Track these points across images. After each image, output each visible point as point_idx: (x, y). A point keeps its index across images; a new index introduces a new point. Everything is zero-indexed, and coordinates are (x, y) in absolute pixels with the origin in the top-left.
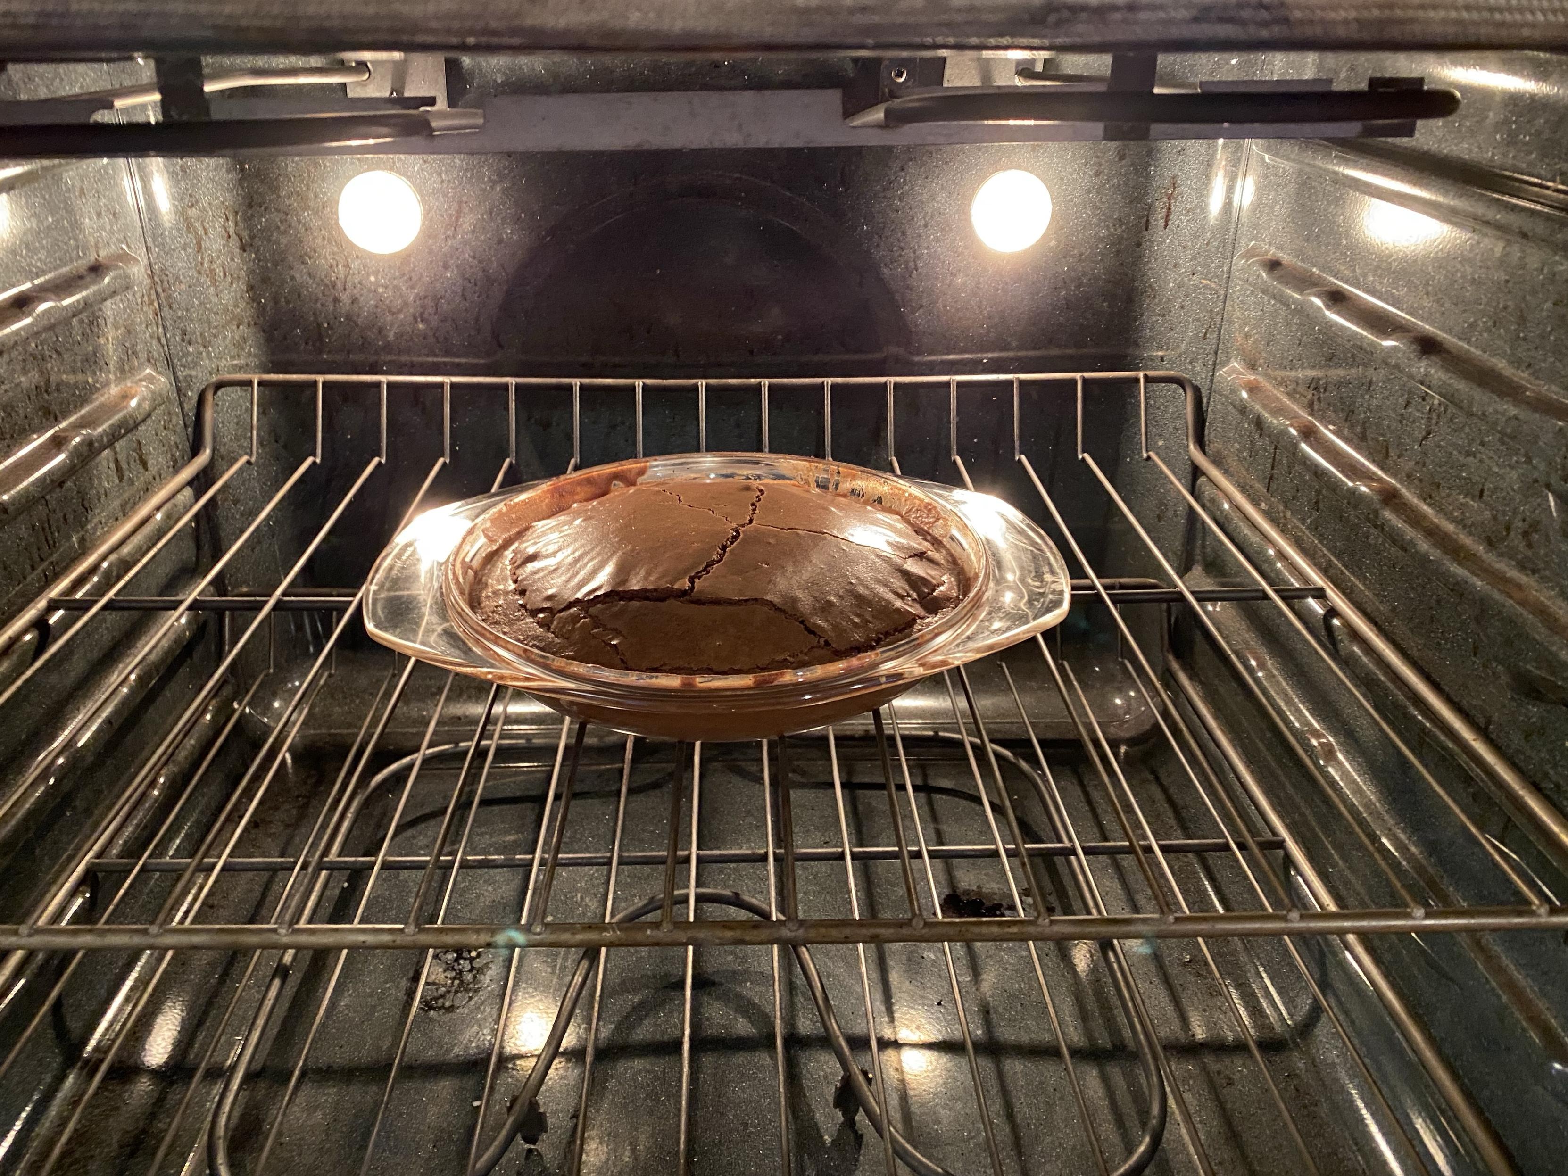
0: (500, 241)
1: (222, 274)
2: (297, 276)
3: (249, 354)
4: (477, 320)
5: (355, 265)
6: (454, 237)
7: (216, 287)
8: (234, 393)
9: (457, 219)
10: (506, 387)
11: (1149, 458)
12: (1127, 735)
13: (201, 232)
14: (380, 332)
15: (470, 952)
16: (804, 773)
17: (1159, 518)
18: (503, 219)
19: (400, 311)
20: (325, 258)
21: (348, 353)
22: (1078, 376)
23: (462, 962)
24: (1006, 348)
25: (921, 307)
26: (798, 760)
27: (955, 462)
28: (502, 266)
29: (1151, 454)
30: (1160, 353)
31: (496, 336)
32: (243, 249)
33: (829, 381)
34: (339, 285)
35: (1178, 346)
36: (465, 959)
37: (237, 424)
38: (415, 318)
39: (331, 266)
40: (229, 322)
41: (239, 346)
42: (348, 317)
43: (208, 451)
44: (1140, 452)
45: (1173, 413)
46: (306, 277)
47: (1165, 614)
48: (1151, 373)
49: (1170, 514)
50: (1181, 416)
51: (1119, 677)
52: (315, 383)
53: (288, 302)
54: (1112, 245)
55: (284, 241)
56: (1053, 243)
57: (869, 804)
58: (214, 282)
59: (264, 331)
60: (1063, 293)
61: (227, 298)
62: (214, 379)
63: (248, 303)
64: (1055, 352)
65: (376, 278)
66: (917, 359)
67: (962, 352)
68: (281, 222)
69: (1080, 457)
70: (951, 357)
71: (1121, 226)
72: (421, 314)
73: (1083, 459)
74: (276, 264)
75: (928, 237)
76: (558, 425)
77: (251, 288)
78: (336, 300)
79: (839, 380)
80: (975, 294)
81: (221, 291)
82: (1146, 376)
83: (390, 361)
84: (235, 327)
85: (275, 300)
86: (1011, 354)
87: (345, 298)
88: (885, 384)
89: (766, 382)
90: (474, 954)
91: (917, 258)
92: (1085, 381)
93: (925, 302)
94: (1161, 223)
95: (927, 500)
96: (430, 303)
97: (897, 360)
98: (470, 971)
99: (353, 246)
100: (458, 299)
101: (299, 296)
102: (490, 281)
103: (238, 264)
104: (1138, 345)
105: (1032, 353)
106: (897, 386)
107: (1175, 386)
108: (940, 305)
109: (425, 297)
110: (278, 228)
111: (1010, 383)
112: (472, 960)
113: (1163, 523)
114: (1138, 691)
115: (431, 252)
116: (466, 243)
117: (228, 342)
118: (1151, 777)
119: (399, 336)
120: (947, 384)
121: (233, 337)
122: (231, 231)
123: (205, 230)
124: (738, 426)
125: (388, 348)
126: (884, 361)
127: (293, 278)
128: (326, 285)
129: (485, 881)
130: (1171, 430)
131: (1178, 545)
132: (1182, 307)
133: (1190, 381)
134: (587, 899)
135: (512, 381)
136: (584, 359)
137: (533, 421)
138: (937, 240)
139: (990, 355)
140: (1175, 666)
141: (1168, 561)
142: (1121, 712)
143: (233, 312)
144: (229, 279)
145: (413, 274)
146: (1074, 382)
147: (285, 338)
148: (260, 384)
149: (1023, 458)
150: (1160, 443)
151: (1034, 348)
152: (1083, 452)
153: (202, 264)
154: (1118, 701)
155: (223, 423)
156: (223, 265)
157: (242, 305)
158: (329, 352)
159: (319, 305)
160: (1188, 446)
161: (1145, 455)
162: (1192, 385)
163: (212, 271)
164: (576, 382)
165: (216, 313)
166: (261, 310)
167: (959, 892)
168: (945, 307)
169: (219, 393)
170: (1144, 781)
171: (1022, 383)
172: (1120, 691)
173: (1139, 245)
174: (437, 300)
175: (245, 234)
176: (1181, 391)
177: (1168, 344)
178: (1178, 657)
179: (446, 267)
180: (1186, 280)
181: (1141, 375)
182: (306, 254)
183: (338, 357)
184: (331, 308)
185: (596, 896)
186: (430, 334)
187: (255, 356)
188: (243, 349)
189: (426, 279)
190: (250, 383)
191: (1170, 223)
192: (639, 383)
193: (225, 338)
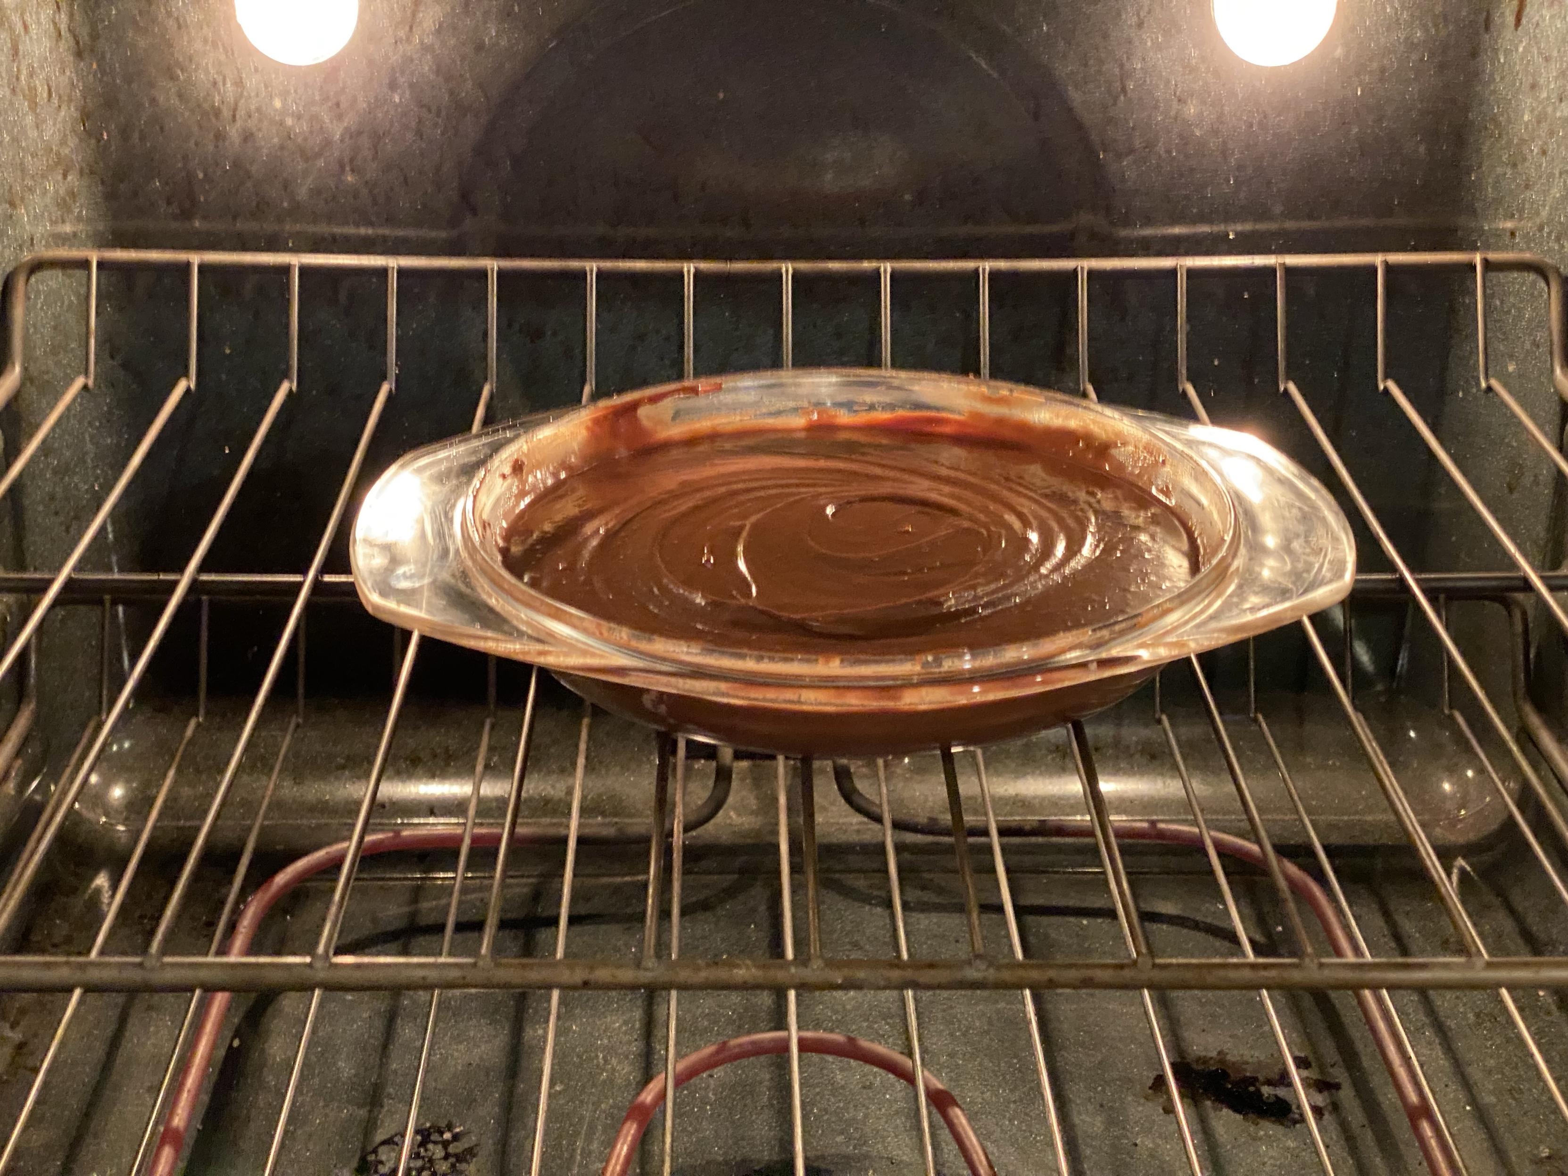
0: (480, 47)
1: (45, 95)
2: (161, 99)
3: (79, 219)
4: (438, 169)
5: (252, 82)
6: (408, 40)
7: (37, 115)
8: (51, 280)
9: (414, 15)
10: (482, 274)
11: (1489, 389)
12: (1461, 840)
13: (19, 28)
14: (285, 188)
15: (441, 1133)
16: (941, 891)
17: (1511, 490)
18: (486, 14)
19: (318, 155)
20: (207, 72)
21: (235, 218)
22: (1378, 259)
23: (430, 1146)
24: (1264, 215)
25: (1131, 151)
26: (929, 871)
27: (1185, 393)
28: (481, 86)
29: (1494, 383)
30: (1509, 225)
31: (465, 195)
32: (79, 54)
33: (986, 266)
34: (226, 113)
35: (1538, 213)
36: (435, 1143)
37: (55, 328)
38: (342, 167)
39: (215, 83)
40: (51, 169)
41: (64, 205)
42: (236, 164)
43: (18, 369)
44: (1478, 384)
45: (1530, 320)
46: (174, 101)
47: (1520, 640)
48: (1492, 256)
49: (1527, 480)
50: (1543, 323)
51: (1451, 748)
52: (186, 267)
53: (143, 138)
54: (1432, 55)
55: (142, 43)
56: (1339, 52)
57: (1047, 936)
58: (34, 105)
59: (103, 182)
60: (1355, 130)
61: (51, 132)
62: (27, 256)
63: (81, 140)
64: (1343, 222)
65: (284, 102)
66: (1124, 233)
67: (1194, 221)
68: (140, 13)
69: (1381, 387)
70: (1177, 230)
71: (1446, 26)
72: (352, 160)
73: (1386, 390)
74: (128, 79)
75: (1143, 42)
76: (555, 334)
77: (85, 116)
78: (220, 136)
79: (1003, 265)
80: (1215, 132)
81: (45, 121)
82: (1486, 263)
83: (298, 233)
84: (60, 177)
85: (125, 132)
86: (1273, 226)
87: (234, 132)
88: (1075, 271)
89: (887, 267)
90: (447, 1136)
91: (1124, 76)
92: (1390, 269)
93: (1138, 143)
94: (1510, 19)
95: (1146, 437)
96: (365, 142)
97: (1093, 235)
98: (446, 1157)
99: (252, 51)
100: (410, 136)
101: (162, 129)
102: (460, 108)
103: (70, 78)
104: (1474, 212)
105: (1306, 225)
106: (1092, 274)
107: (1532, 277)
108: (1160, 148)
109: (360, 133)
110: (135, 23)
111: (1270, 271)
112: (446, 1144)
113: (1515, 495)
114: (1481, 771)
115: (371, 62)
116: (426, 48)
117: (48, 200)
118: (1497, 902)
119: (316, 192)
120: (1172, 273)
121: (56, 192)
122: (63, 27)
123: (26, 27)
124: (839, 335)
125: (296, 211)
126: (1072, 235)
127: (153, 101)
128: (205, 114)
129: (452, 1037)
130: (1528, 346)
131: (1540, 530)
132: (1544, 153)
133: (1557, 271)
134: (614, 1061)
135: (492, 265)
136: (600, 229)
137: (516, 327)
138: (1158, 47)
139: (1239, 227)
140: (1534, 720)
141: (1525, 556)
142: (1449, 805)
143: (58, 154)
144: (55, 101)
145: (342, 98)
146: (1372, 270)
147: (135, 194)
148: (101, 265)
149: (1292, 388)
150: (1511, 368)
151: (1310, 217)
152: (1386, 377)
153: (18, 79)
154: (1447, 787)
155: (34, 326)
156: (48, 81)
157: (72, 142)
158: (204, 218)
159: (192, 144)
160: (1552, 371)
161: (1484, 385)
162: (1559, 274)
163: (33, 89)
164: (592, 266)
165: (34, 155)
166: (102, 150)
167: (1189, 1060)
168: (1169, 152)
169: (33, 280)
170: (1487, 907)
171: (1290, 271)
172: (1453, 771)
173: (1474, 54)
174: (377, 138)
175: (84, 33)
176: (1543, 284)
177: (1521, 211)
178: (1541, 708)
179: (393, 86)
180: (1550, 110)
181: (1478, 258)
182: (178, 64)
183: (219, 226)
184: (211, 148)
185: (627, 1057)
186: (364, 191)
187: (89, 221)
188: (69, 211)
189: (362, 105)
190: (85, 264)
191: (1524, 21)
192: (689, 268)
193: (45, 192)
